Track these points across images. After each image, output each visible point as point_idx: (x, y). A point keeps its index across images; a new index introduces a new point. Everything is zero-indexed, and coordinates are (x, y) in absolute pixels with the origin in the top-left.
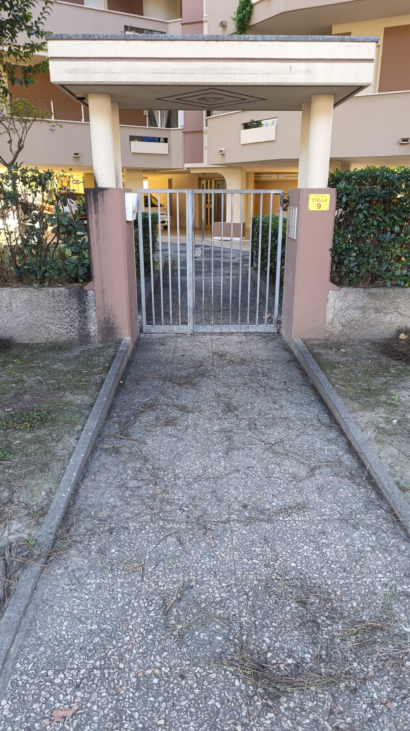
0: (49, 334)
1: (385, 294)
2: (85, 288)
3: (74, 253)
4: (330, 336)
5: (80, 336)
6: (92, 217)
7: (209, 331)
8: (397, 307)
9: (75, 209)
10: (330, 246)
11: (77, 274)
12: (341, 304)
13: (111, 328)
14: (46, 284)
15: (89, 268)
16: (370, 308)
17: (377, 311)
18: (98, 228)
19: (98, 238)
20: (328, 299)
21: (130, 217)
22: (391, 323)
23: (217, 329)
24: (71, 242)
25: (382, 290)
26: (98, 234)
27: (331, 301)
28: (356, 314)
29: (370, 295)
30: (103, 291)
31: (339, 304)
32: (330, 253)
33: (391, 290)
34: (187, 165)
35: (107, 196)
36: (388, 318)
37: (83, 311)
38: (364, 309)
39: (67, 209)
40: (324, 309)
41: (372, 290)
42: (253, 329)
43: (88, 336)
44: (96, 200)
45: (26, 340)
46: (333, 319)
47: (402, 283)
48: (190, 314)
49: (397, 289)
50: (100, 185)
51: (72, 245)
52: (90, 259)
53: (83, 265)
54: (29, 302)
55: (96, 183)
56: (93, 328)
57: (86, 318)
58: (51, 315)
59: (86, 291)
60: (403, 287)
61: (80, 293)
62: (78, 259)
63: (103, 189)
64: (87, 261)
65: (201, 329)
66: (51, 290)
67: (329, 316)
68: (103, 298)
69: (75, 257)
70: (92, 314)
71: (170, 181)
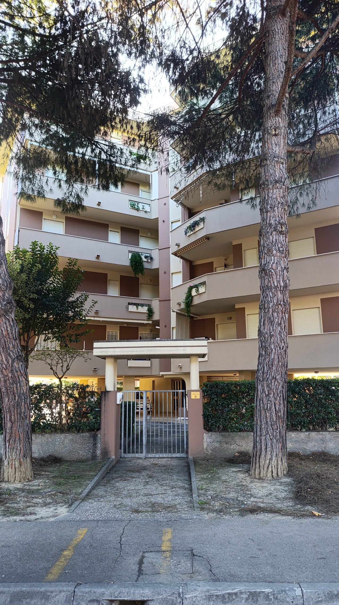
0: (79, 455)
1: (229, 435)
2: (97, 433)
3: (94, 418)
4: (206, 456)
5: (92, 456)
6: (103, 403)
7: (153, 456)
8: (235, 442)
9: (96, 399)
10: (202, 413)
11: (94, 427)
12: (210, 440)
13: (106, 452)
14: (80, 432)
15: (100, 425)
16: (223, 442)
17: (227, 443)
18: (105, 407)
19: (105, 411)
20: (203, 438)
21: (118, 402)
22: (234, 449)
23: (157, 456)
24: (93, 413)
25: (227, 433)
26: (105, 409)
27: (205, 438)
28: (217, 445)
29: (222, 435)
30: (104, 434)
31: (209, 440)
32: (202, 416)
33: (231, 433)
34: (162, 373)
35: (110, 395)
36: (232, 447)
37: (95, 444)
38: (220, 442)
39: (92, 400)
40: (203, 442)
41: (223, 433)
42: (174, 455)
43: (96, 456)
44: (105, 396)
45: (68, 459)
46: (207, 447)
47: (236, 430)
48: (144, 447)
49: (234, 433)
50: (107, 390)
51: (93, 415)
52: (100, 420)
53: (97, 423)
54: (72, 440)
55: (106, 389)
56: (98, 452)
57: (96, 447)
58: (80, 446)
59: (97, 435)
60: (237, 432)
61: (94, 436)
62: (95, 421)
63: (108, 391)
64: (99, 421)
65: (150, 455)
66: (82, 434)
67: (205, 446)
68: (104, 438)
69: (94, 420)
70: (99, 445)
71: (153, 382)
